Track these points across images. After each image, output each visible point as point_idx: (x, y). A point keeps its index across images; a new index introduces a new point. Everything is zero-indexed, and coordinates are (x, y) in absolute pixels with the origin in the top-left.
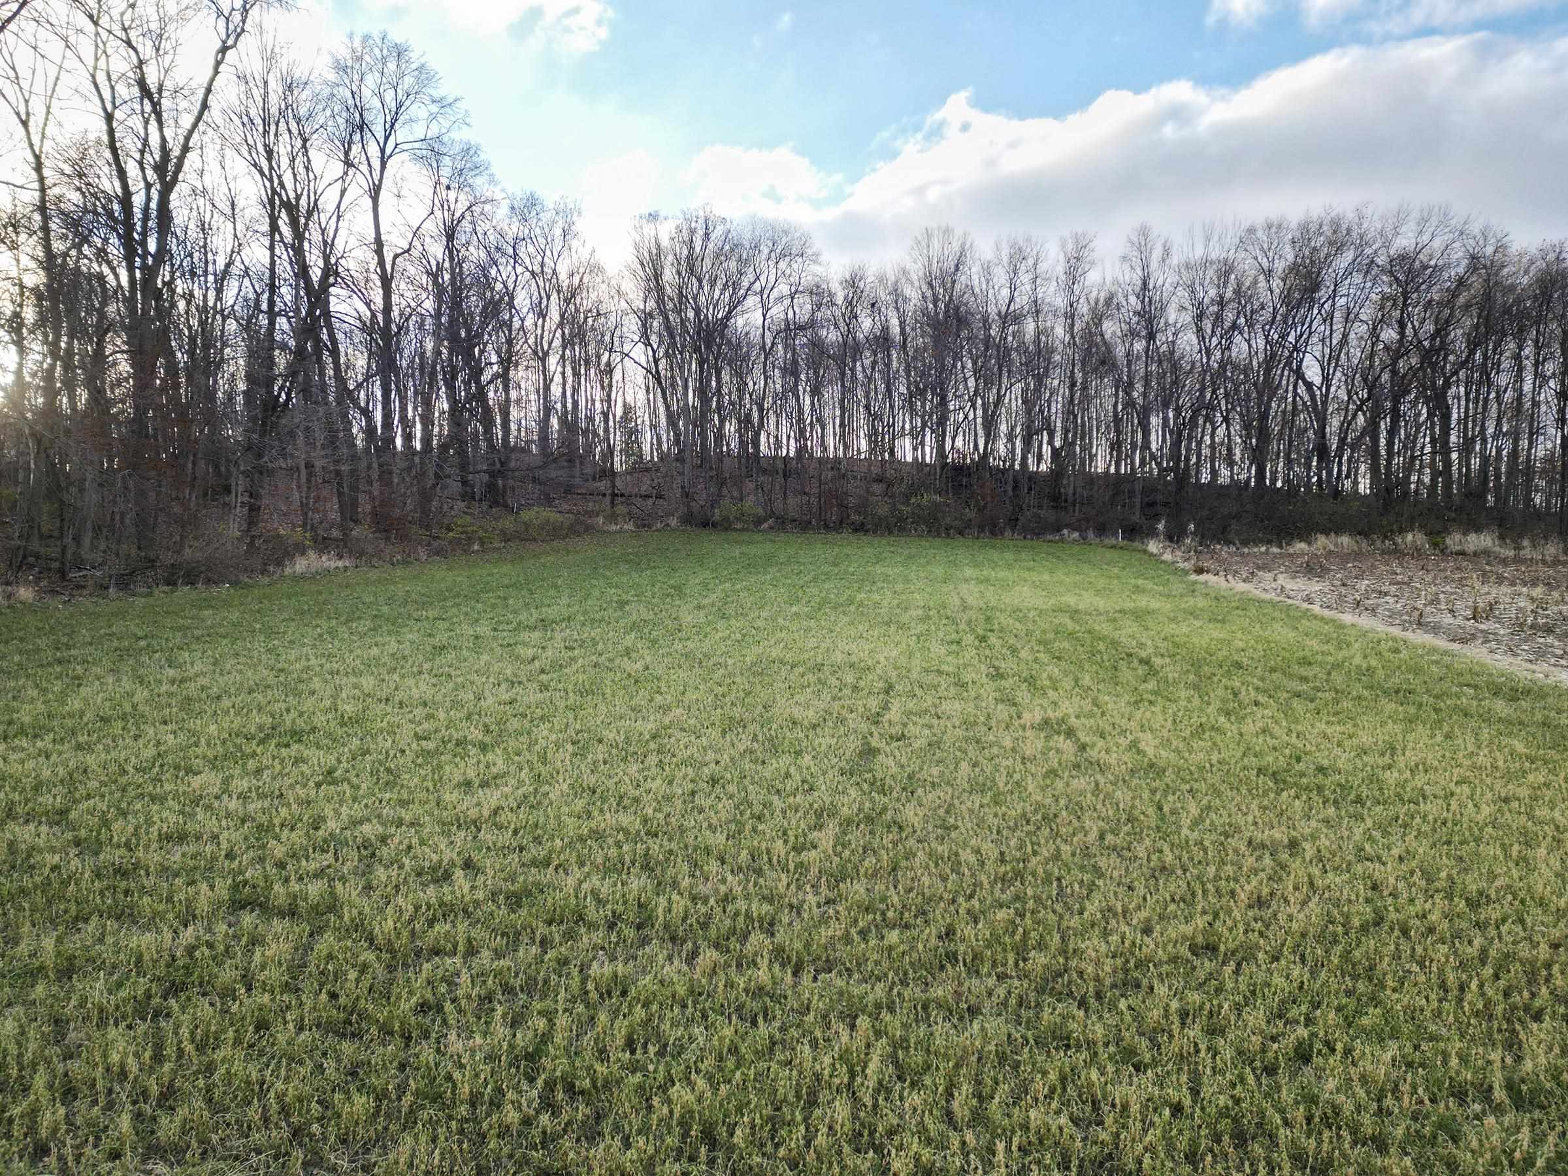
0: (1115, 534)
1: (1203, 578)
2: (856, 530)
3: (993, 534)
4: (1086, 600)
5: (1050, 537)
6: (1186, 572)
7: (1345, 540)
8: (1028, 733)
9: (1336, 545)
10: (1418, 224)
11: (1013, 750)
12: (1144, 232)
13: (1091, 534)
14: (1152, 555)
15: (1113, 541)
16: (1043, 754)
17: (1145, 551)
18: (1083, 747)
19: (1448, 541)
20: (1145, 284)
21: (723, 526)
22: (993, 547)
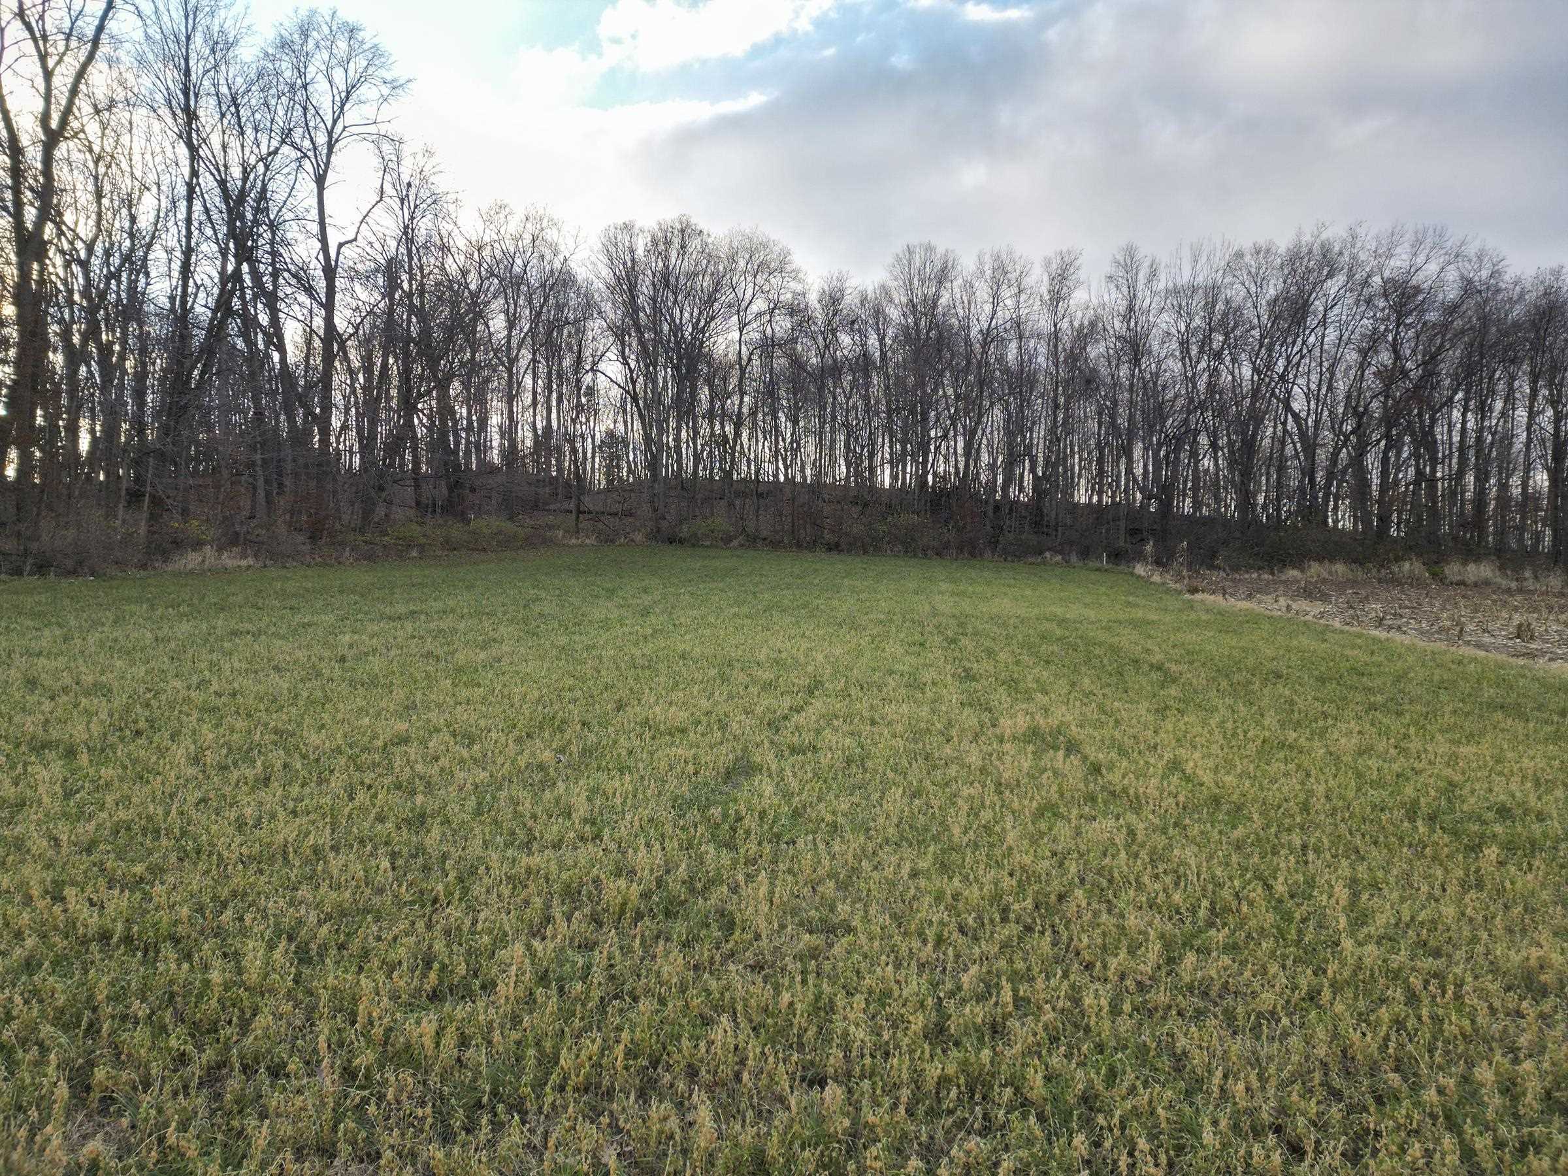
0: (1100, 558)
1: (1199, 596)
2: (830, 550)
3: (973, 555)
4: (1074, 611)
5: (1031, 560)
6: (1180, 593)
7: (1340, 568)
8: (1007, 746)
9: (1330, 573)
10: (1413, 246)
11: (983, 770)
12: (1130, 252)
13: (1074, 558)
14: (1139, 576)
15: (1098, 565)
16: (1032, 777)
17: (1132, 574)
18: (1096, 769)
19: (1447, 571)
20: (1131, 309)
21: (691, 542)
22: (973, 567)
